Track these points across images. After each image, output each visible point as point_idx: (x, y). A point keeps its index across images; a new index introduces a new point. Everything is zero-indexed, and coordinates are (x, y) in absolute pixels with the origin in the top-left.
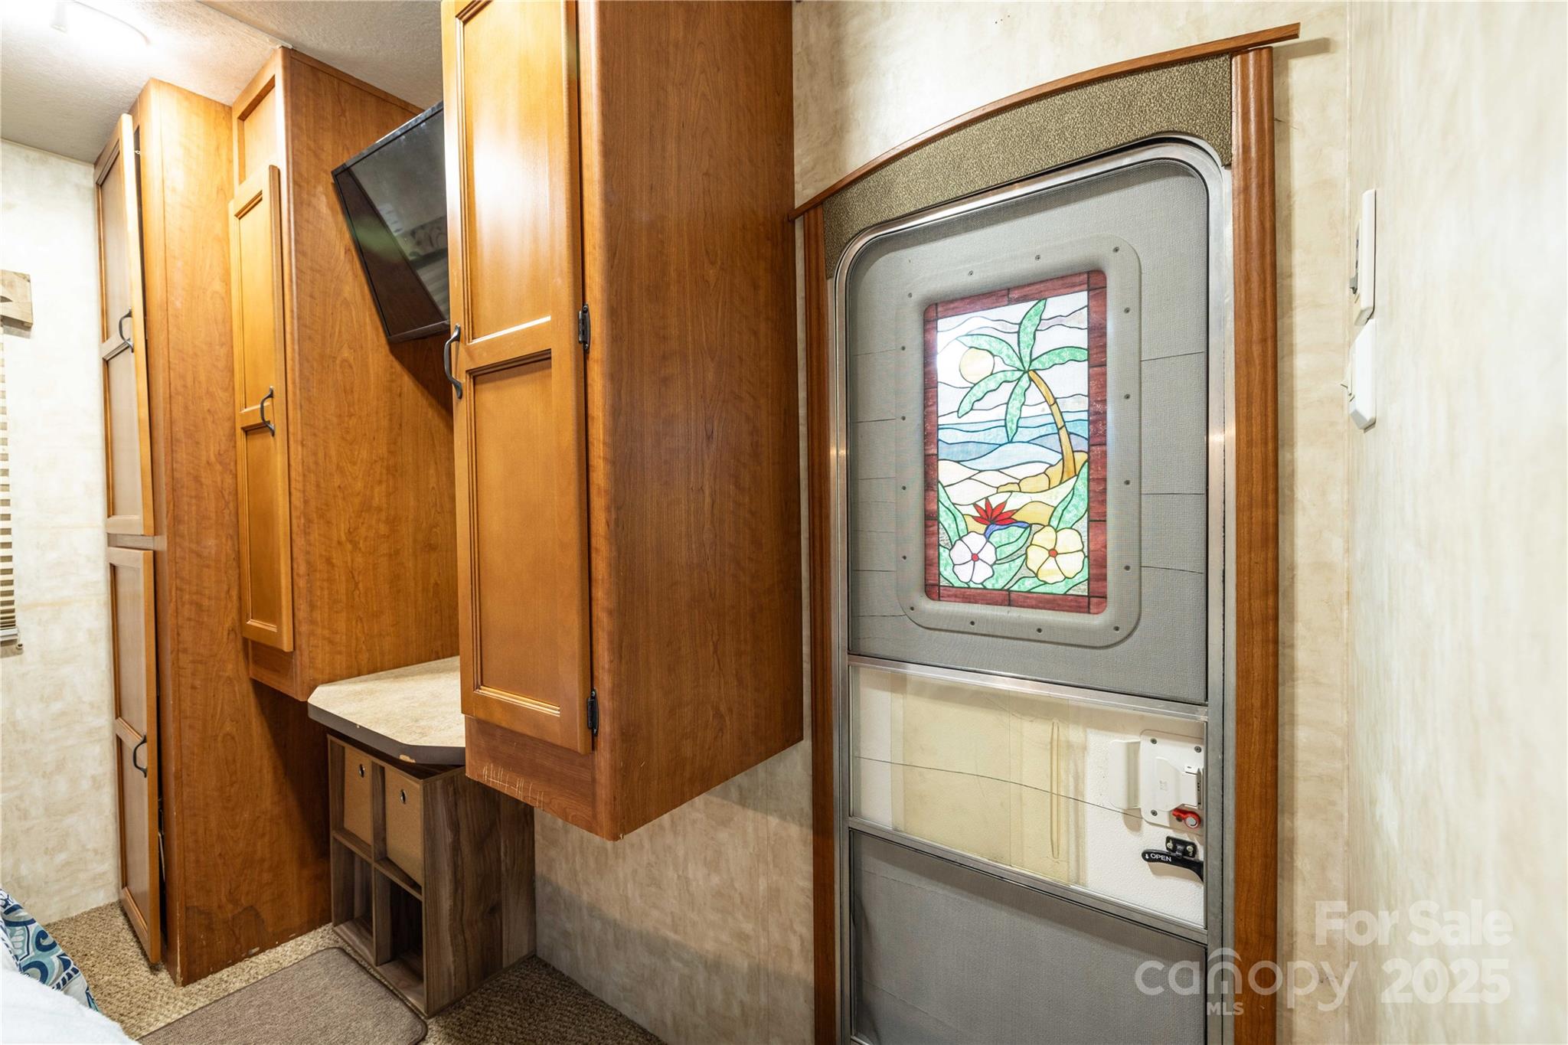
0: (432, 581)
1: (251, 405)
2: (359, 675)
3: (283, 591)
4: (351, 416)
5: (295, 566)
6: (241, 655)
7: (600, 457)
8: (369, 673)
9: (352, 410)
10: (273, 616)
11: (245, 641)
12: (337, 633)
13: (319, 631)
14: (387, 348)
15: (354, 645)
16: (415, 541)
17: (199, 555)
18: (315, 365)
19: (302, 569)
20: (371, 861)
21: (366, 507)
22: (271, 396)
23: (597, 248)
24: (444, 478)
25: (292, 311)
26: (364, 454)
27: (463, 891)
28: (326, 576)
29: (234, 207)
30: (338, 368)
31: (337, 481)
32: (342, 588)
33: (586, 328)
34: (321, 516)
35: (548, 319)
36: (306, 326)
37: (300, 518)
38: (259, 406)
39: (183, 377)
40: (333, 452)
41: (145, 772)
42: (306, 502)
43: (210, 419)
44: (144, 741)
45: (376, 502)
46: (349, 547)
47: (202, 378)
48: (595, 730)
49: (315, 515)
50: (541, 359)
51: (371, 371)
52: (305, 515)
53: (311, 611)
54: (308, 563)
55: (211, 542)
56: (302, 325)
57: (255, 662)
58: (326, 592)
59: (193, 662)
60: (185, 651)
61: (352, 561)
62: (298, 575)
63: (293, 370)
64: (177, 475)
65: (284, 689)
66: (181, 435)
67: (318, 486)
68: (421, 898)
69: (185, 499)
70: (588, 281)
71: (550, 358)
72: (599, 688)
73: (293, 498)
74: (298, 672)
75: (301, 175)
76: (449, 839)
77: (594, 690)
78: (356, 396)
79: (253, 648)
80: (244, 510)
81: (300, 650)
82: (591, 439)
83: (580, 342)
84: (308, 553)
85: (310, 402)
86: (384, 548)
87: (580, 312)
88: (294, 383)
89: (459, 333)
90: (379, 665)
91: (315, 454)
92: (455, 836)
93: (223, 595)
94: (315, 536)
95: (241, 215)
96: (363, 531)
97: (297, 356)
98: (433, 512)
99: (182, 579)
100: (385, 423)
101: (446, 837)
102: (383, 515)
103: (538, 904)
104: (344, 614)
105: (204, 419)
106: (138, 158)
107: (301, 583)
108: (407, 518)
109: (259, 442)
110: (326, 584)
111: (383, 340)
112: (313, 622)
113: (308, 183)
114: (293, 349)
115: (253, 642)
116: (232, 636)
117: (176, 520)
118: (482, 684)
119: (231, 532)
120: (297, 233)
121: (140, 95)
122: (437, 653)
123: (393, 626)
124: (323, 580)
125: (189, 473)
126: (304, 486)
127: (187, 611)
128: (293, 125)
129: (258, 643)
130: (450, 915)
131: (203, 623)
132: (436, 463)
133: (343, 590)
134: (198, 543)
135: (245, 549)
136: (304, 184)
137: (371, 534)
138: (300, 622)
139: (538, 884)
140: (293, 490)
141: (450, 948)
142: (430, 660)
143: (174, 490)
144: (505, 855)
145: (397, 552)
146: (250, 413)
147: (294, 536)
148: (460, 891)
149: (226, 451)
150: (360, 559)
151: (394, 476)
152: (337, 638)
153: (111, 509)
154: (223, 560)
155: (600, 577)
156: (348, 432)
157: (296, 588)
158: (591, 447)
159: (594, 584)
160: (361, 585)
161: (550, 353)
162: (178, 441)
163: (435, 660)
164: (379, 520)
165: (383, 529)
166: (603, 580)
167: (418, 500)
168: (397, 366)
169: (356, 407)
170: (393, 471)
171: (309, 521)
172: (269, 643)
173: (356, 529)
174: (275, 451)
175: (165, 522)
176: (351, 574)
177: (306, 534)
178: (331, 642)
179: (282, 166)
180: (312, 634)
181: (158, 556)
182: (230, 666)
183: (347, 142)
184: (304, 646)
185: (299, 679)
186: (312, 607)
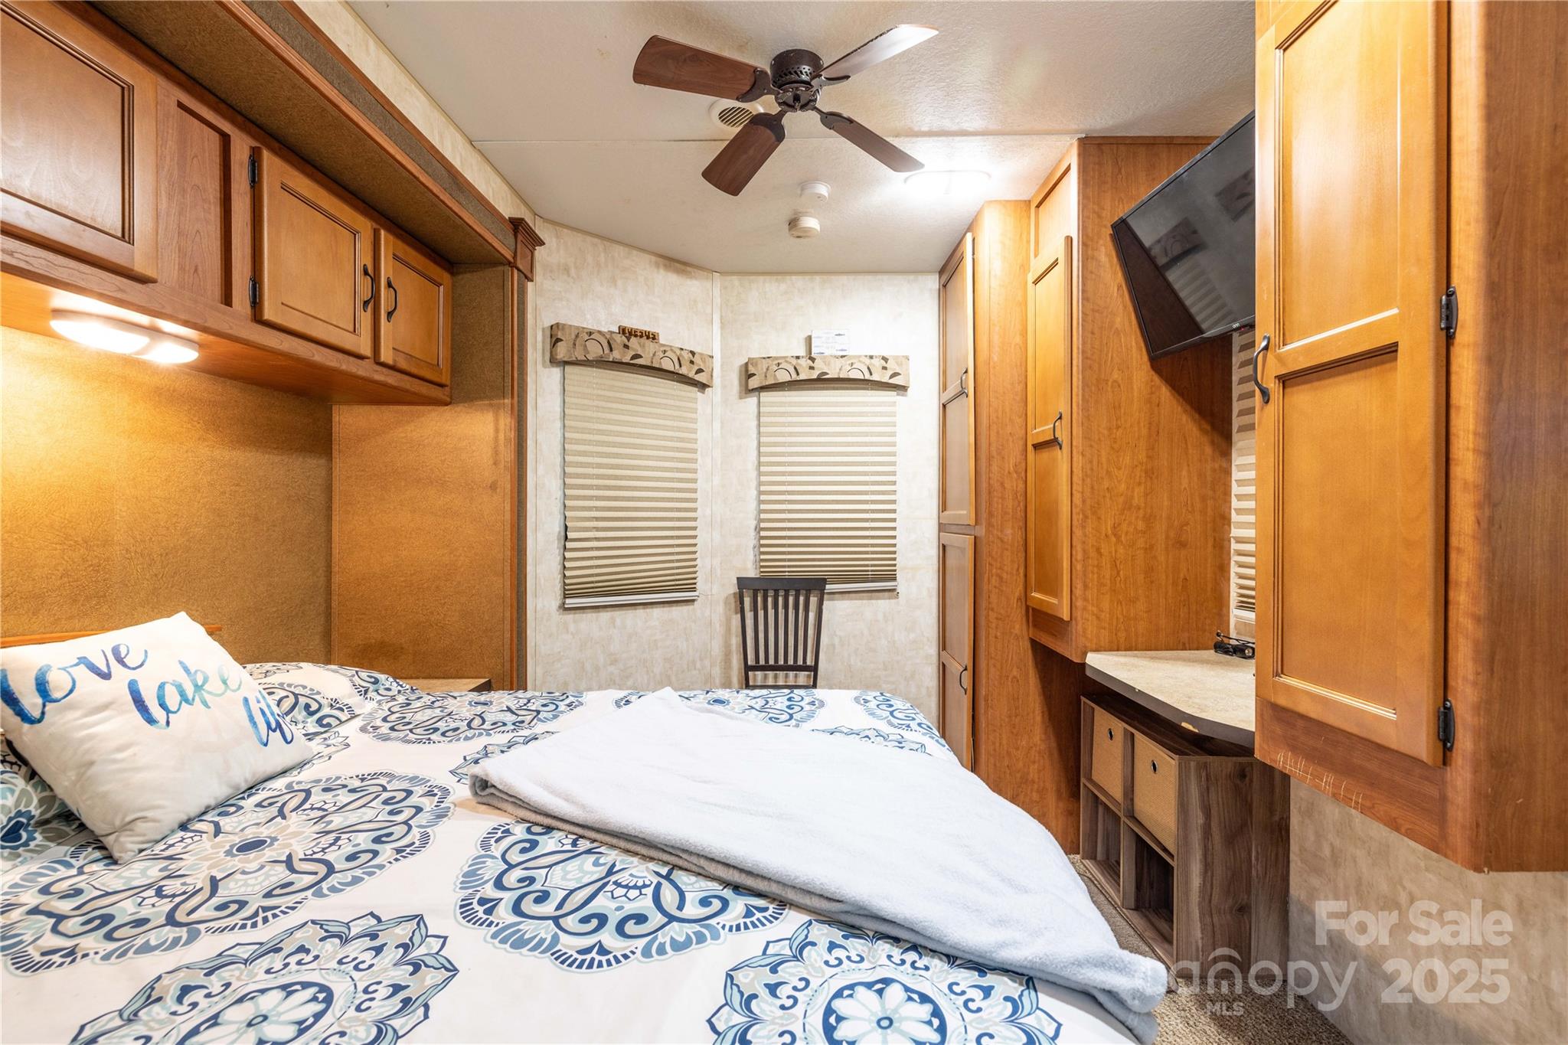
0: (1182, 576)
1: (1039, 427)
2: (1118, 650)
3: (1065, 572)
4: (1118, 427)
5: (1074, 553)
6: (1024, 619)
7: (1468, 449)
8: (1126, 650)
9: (1119, 422)
10: (1054, 591)
11: (1027, 607)
12: (1102, 611)
13: (1090, 608)
14: (1149, 364)
15: (1115, 623)
16: (1167, 537)
17: (1002, 541)
18: (1093, 388)
19: (1079, 556)
20: (1121, 814)
21: (1128, 506)
22: (1060, 418)
23: (1473, 224)
24: (1195, 478)
25: (1078, 348)
26: (1127, 460)
27: (1212, 876)
28: (1096, 563)
29: (1031, 278)
30: (1109, 389)
31: (1106, 484)
32: (1107, 573)
33: (1452, 312)
34: (1094, 513)
35: (1395, 311)
36: (1087, 358)
37: (1079, 514)
38: (1052, 426)
39: (997, 411)
40: (1104, 460)
41: (966, 691)
42: (1084, 501)
43: (1011, 439)
44: (966, 669)
45: (1135, 501)
46: (1114, 539)
47: (1007, 410)
48: (1449, 744)
49: (1089, 512)
50: (1387, 353)
51: (1135, 387)
52: (1083, 511)
53: (1085, 590)
54: (1084, 551)
55: (1009, 531)
56: (1085, 358)
57: (1035, 626)
58: (1096, 576)
59: (997, 619)
60: (992, 610)
61: (1116, 551)
62: (1076, 560)
63: (1077, 395)
64: (992, 482)
65: (1060, 650)
66: (994, 453)
67: (1092, 488)
68: (1174, 864)
69: (995, 499)
70: (1455, 261)
71: (1396, 351)
72: (1456, 700)
73: (1074, 499)
74: (1074, 638)
75: (1087, 236)
76: (1201, 821)
77: (1448, 701)
78: (1122, 411)
79: (1033, 616)
80: (1031, 508)
81: (1076, 620)
82: (1453, 430)
83: (1442, 329)
84: (1084, 542)
85: (1089, 420)
86: (1141, 543)
87: (1444, 297)
88: (1078, 406)
89: (1269, 342)
90: (1134, 644)
91: (1091, 462)
92: (1206, 819)
93: (1015, 572)
94: (1089, 529)
95: (1036, 282)
96: (1124, 527)
97: (1080, 383)
98: (1184, 511)
99: (992, 557)
100: (1144, 431)
101: (1197, 818)
102: (1141, 513)
103: (1293, 930)
104: (1108, 596)
105: (1008, 440)
106: (973, 259)
107: (1079, 567)
108: (1161, 516)
109: (1045, 455)
110: (1096, 570)
111: (1145, 358)
112: (1085, 600)
113: (1092, 240)
114: (1078, 378)
115: (1033, 609)
116: (1019, 603)
117: (991, 514)
118: (1282, 673)
119: (1021, 524)
120: (1084, 284)
121: (976, 216)
122: (1184, 644)
123: (1146, 612)
124: (1094, 566)
125: (998, 480)
126: (1083, 489)
127: (994, 581)
128: (1083, 199)
129: (1039, 611)
130: (1200, 892)
131: (1002, 591)
132: (1188, 465)
133: (1108, 576)
134: (1001, 531)
135: (1031, 537)
136: (1090, 243)
137: (1131, 530)
138: (1076, 598)
139: (1293, 909)
140: (1074, 492)
141: (1199, 925)
142: (1177, 649)
143: (990, 493)
144: (1257, 859)
145: (1152, 547)
146: (1042, 431)
147: (1074, 529)
148: (1209, 874)
149: (1020, 463)
150: (1121, 550)
151: (1151, 478)
152: (1103, 616)
153: (943, 506)
154: (1016, 544)
155: (1464, 580)
156: (1115, 442)
157: (1074, 570)
158: (1453, 439)
159: (1452, 586)
160: (1121, 572)
161: (1397, 346)
162: (993, 457)
163: (1182, 650)
164: (1137, 518)
165: (1141, 525)
166: (1468, 584)
167: (1171, 500)
168: (1157, 379)
169: (1123, 419)
170: (1150, 473)
171: (1086, 517)
172: (1050, 612)
173: (1119, 524)
174: (1061, 459)
175: (984, 515)
176: (1114, 564)
177: (1083, 527)
178: (1098, 618)
179: (1074, 234)
180: (1085, 609)
181: (978, 541)
182: (1017, 626)
183: (1122, 195)
184: (1079, 618)
185: (1074, 643)
186: (1086, 587)
